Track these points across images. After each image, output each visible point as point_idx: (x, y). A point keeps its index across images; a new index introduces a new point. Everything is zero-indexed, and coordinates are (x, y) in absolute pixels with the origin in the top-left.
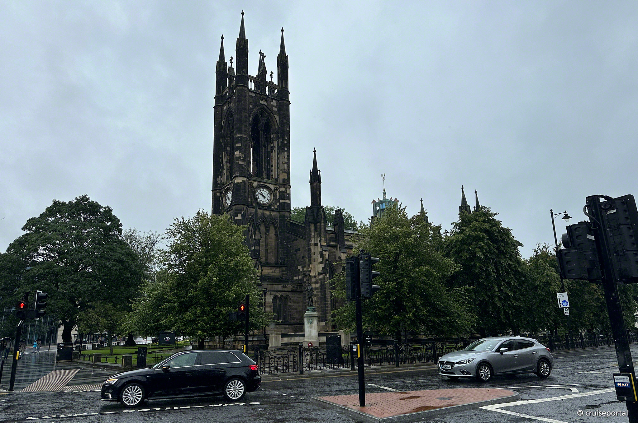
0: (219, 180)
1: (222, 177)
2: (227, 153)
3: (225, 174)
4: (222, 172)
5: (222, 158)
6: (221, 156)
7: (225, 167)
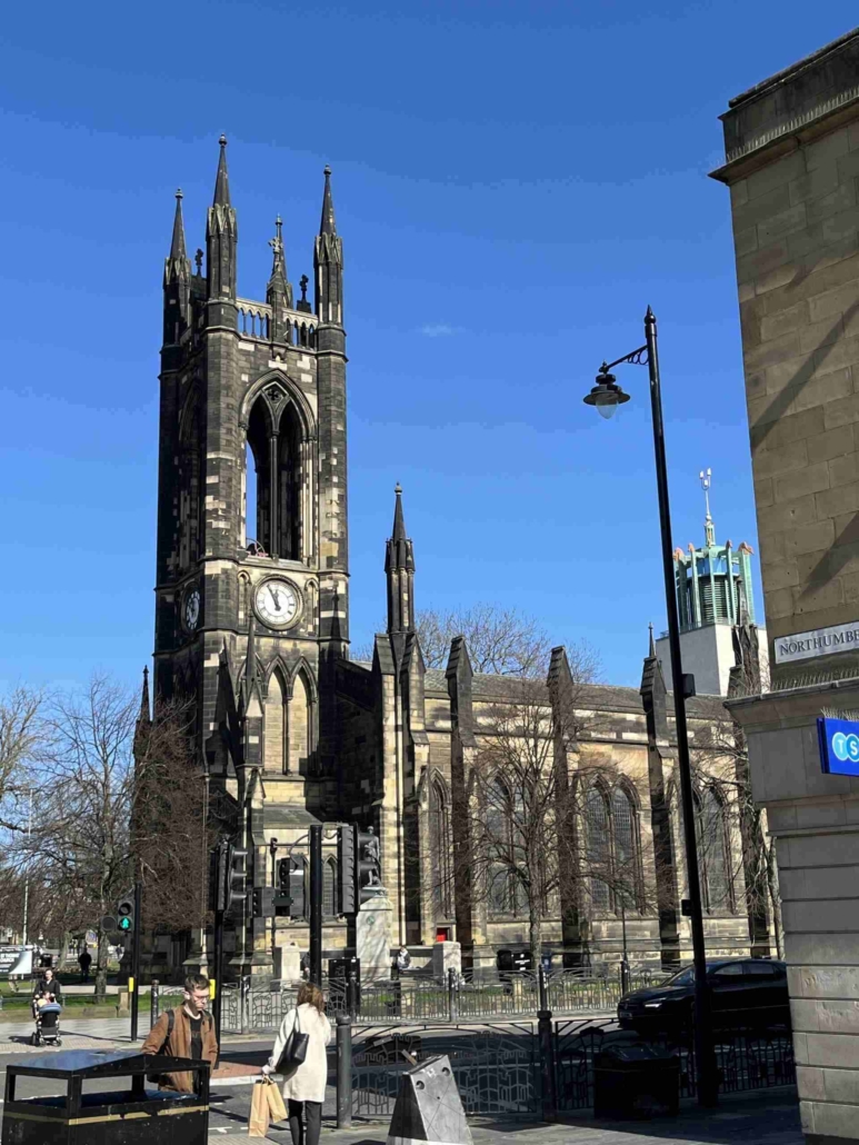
0: (171, 561)
1: (178, 555)
2: (190, 493)
3: (185, 548)
4: (178, 541)
5: (178, 507)
6: (175, 502)
7: (186, 530)
